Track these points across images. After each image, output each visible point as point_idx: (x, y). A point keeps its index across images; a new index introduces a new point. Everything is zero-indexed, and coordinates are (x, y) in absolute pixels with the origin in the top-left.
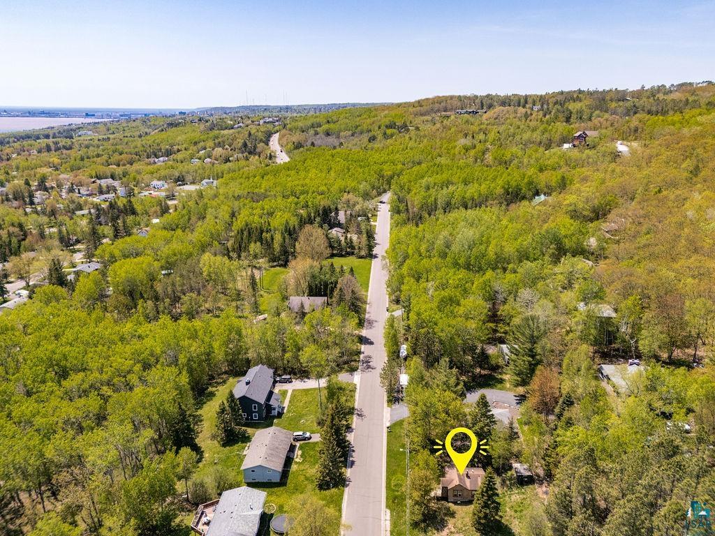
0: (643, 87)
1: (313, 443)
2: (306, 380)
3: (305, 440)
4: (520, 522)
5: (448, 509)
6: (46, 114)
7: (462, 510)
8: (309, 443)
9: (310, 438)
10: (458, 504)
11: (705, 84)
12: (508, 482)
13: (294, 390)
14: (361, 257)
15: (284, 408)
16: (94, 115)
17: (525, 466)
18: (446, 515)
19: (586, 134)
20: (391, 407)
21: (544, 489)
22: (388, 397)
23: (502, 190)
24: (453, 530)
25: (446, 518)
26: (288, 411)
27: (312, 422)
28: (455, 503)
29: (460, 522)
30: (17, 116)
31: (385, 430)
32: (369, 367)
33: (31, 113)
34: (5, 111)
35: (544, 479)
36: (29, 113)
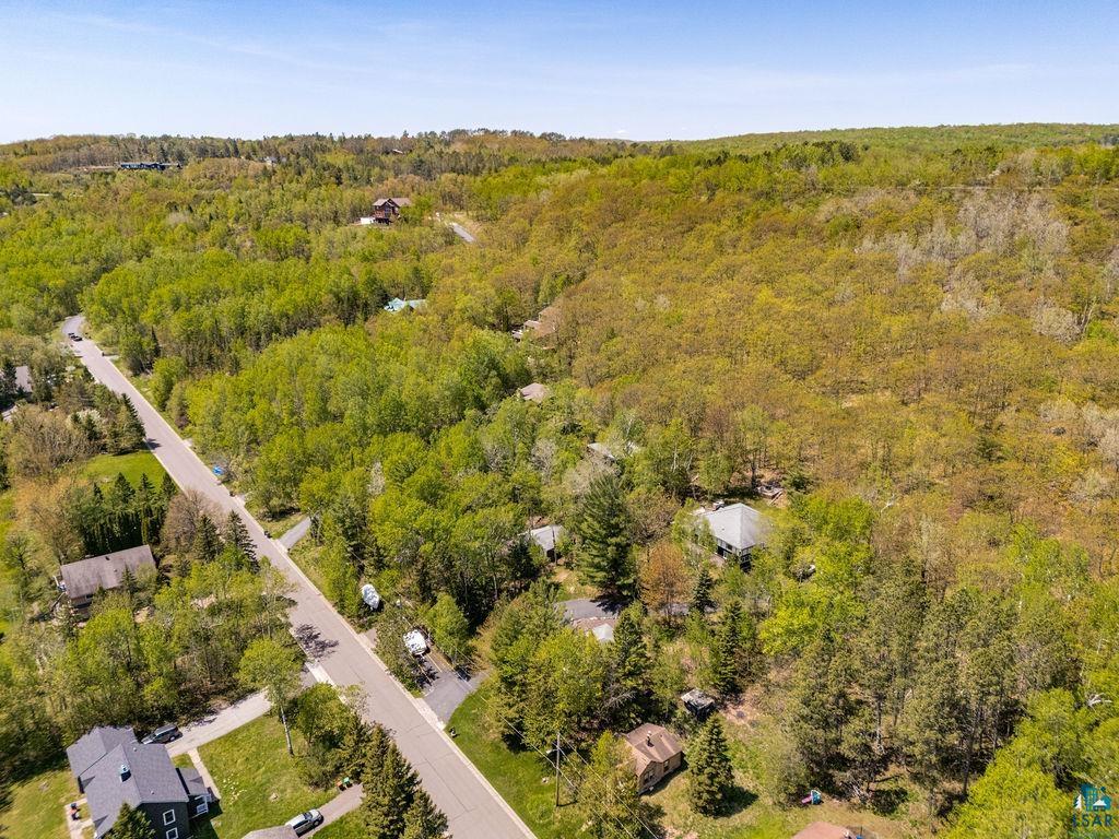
0: (406, 135)
1: (334, 825)
2: (212, 718)
3: (314, 827)
4: (745, 772)
5: (647, 807)
7: (665, 798)
8: (326, 828)
9: (320, 820)
10: (654, 792)
11: (482, 133)
12: (687, 726)
13: (200, 749)
14: (123, 452)
15: (209, 789)
17: (698, 693)
18: (651, 817)
19: (393, 203)
20: (422, 696)
21: (734, 712)
22: (403, 682)
23: (331, 296)
24: (677, 833)
25: (656, 822)
26: (225, 792)
27: (295, 789)
28: (648, 793)
29: (676, 816)
31: (446, 738)
32: (323, 646)
35: (724, 699)
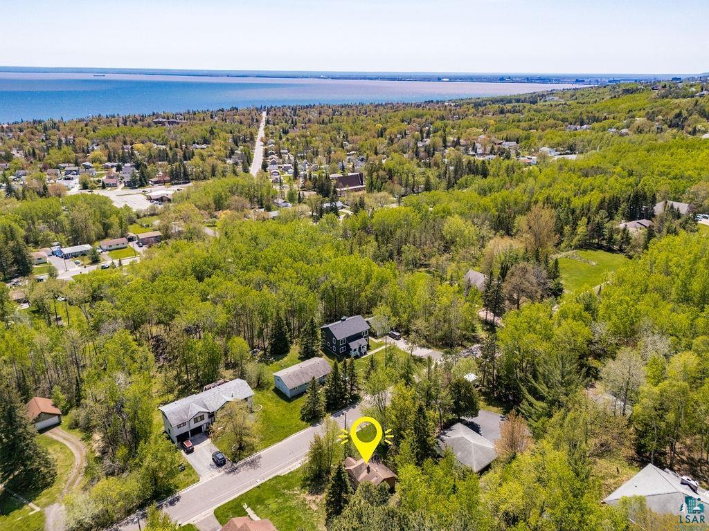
6: (542, 80)
16: (583, 81)
30: (517, 82)
33: (529, 79)
34: (509, 78)
36: (528, 79)
